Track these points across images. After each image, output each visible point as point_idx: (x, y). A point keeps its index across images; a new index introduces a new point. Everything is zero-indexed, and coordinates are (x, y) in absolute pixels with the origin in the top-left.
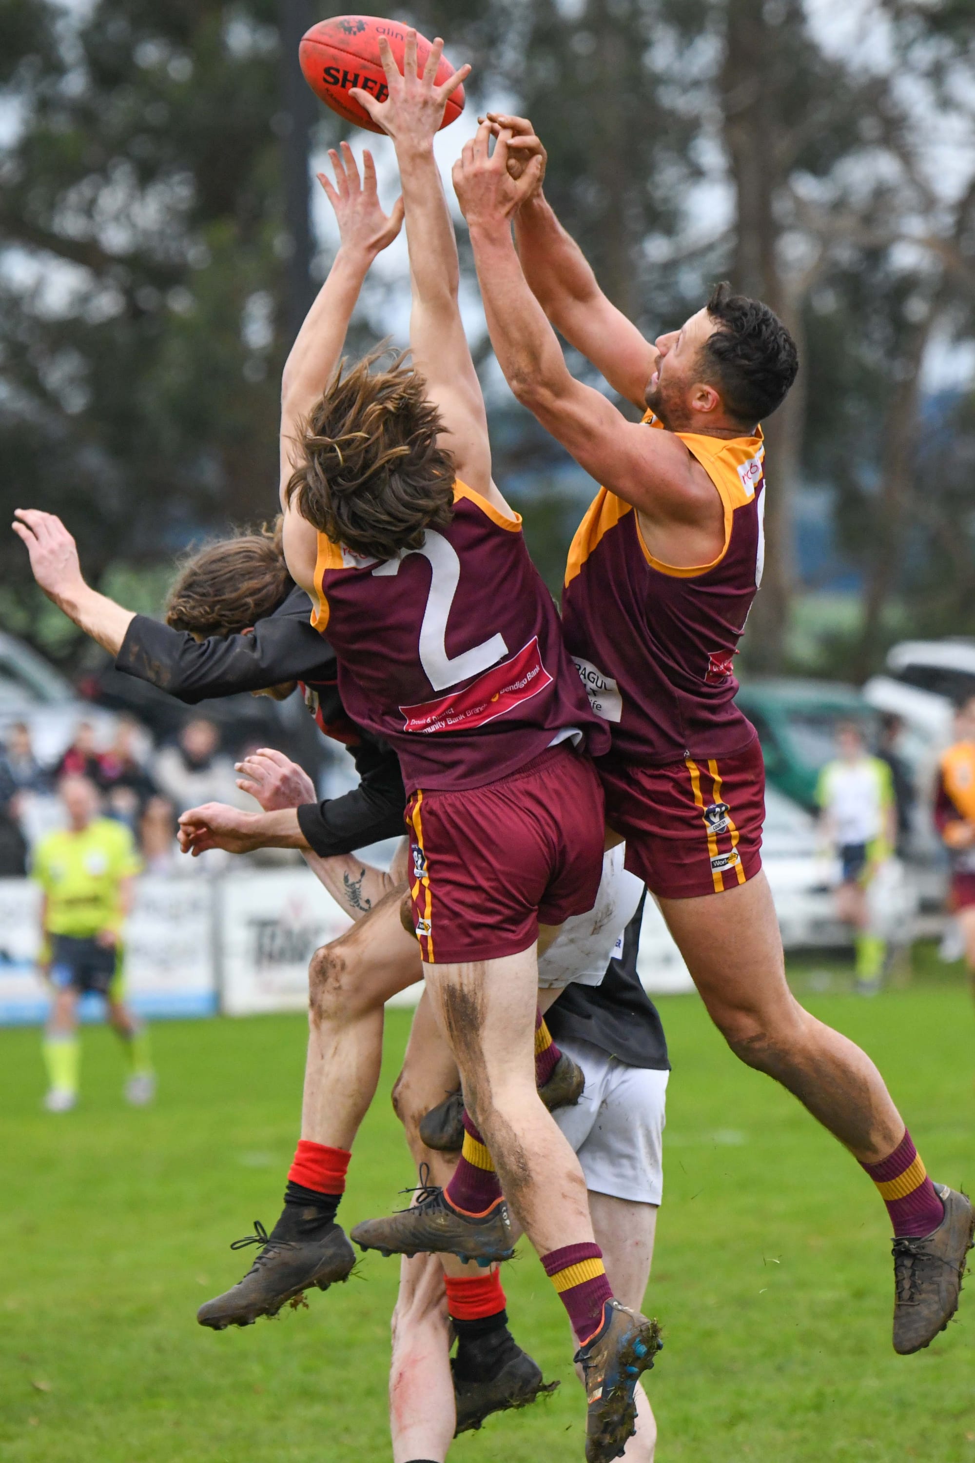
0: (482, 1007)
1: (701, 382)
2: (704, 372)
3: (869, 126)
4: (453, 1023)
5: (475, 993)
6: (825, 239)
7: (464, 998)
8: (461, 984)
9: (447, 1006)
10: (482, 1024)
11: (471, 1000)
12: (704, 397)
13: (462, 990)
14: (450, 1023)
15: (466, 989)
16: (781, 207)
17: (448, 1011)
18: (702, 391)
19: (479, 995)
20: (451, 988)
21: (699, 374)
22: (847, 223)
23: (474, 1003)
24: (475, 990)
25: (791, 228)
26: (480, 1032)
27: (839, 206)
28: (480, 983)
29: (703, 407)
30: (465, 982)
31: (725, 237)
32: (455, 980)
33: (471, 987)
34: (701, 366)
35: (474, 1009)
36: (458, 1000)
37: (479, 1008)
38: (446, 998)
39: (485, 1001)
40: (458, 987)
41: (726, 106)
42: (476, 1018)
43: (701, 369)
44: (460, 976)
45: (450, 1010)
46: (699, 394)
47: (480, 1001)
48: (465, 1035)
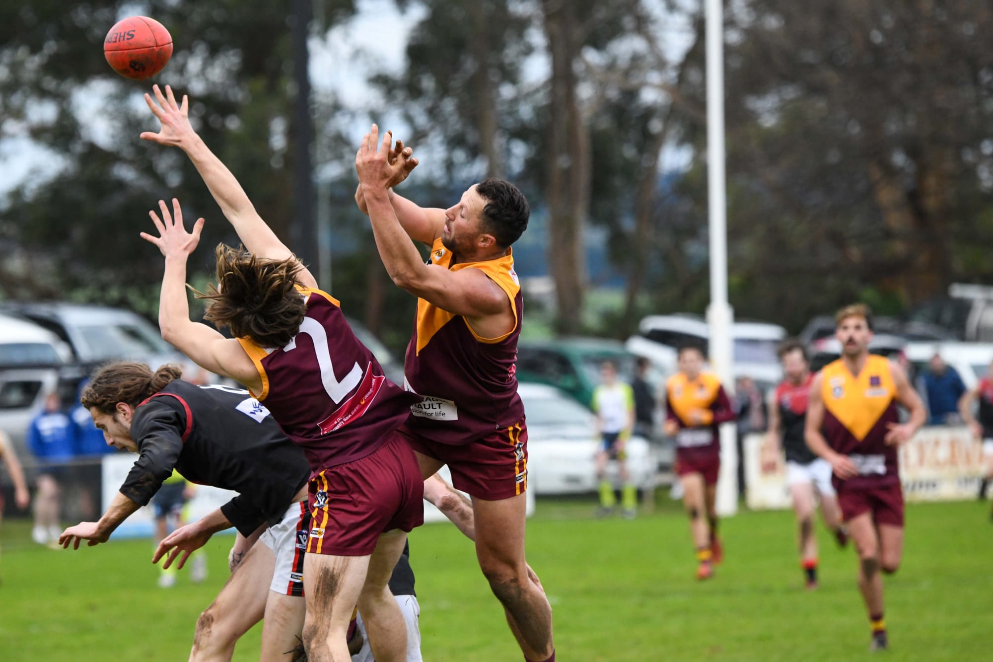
0: (341, 584)
1: (484, 233)
2: (485, 227)
3: (628, 22)
4: (321, 588)
5: (339, 576)
6: (602, 85)
7: (333, 577)
8: (334, 568)
9: (321, 579)
10: (337, 593)
11: (336, 579)
12: (485, 240)
13: (333, 572)
14: (318, 589)
15: (335, 572)
16: (578, 67)
17: (320, 582)
18: (484, 237)
19: (341, 576)
20: (326, 569)
21: (482, 229)
22: (615, 77)
23: (337, 581)
24: (340, 574)
25: (584, 80)
26: (335, 598)
27: (611, 67)
28: (344, 570)
29: (485, 245)
30: (336, 567)
31: (545, 84)
32: (331, 565)
33: (338, 571)
34: (482, 225)
35: (336, 584)
36: (329, 577)
37: (339, 584)
38: (321, 574)
39: (344, 581)
40: (331, 570)
41: (545, 9)
42: (335, 590)
43: (483, 226)
44: (335, 564)
45: (321, 582)
46: (482, 239)
47: (340, 580)
48: (326, 597)
